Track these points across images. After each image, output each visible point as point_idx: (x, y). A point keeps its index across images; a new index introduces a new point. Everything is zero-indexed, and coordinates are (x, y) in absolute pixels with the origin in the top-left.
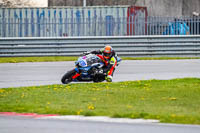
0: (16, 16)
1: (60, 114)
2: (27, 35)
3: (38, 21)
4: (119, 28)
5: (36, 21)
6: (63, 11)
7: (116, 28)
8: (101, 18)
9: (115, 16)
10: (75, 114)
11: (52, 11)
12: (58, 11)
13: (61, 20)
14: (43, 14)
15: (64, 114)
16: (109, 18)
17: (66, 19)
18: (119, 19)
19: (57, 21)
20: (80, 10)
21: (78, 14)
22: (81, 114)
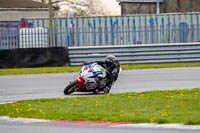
0: (89, 24)
1: (133, 122)
2: (100, 43)
3: (112, 29)
4: (193, 35)
5: (109, 30)
6: (137, 19)
7: (190, 36)
8: (174, 25)
9: (189, 23)
10: (149, 122)
11: (126, 19)
12: (131, 19)
13: (134, 28)
14: (117, 22)
15: (138, 122)
16: (183, 24)
17: (140, 27)
18: (192, 26)
19: (131, 29)
20: (154, 17)
21: (151, 21)
22: (155, 121)
